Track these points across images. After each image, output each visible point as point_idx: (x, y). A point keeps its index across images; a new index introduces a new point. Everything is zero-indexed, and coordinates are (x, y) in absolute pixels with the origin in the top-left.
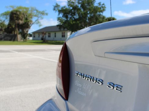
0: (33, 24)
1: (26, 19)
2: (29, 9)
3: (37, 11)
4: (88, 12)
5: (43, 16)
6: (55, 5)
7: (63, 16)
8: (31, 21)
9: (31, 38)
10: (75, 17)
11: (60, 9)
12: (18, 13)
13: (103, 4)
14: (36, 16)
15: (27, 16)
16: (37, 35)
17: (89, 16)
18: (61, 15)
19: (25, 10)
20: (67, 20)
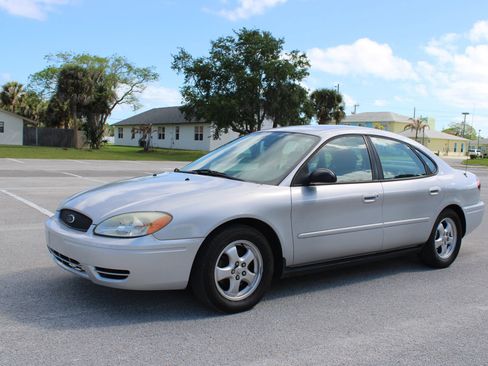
0: (117, 102)
1: (101, 90)
2: (107, 62)
3: (130, 67)
4: (264, 76)
5: (144, 83)
6: (177, 53)
7: (197, 86)
8: (114, 95)
9: (112, 140)
10: (228, 86)
11: (191, 64)
12: (80, 75)
13: (304, 56)
14: (125, 81)
15: (101, 80)
16: (127, 133)
17: (265, 84)
18: (192, 82)
19: (97, 66)
20: (207, 96)
